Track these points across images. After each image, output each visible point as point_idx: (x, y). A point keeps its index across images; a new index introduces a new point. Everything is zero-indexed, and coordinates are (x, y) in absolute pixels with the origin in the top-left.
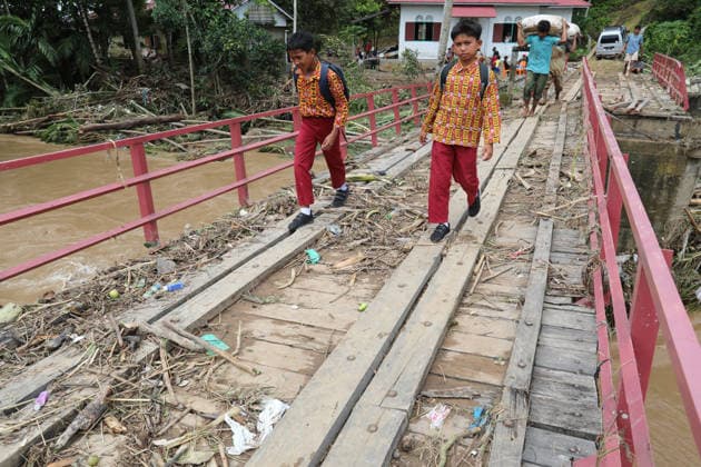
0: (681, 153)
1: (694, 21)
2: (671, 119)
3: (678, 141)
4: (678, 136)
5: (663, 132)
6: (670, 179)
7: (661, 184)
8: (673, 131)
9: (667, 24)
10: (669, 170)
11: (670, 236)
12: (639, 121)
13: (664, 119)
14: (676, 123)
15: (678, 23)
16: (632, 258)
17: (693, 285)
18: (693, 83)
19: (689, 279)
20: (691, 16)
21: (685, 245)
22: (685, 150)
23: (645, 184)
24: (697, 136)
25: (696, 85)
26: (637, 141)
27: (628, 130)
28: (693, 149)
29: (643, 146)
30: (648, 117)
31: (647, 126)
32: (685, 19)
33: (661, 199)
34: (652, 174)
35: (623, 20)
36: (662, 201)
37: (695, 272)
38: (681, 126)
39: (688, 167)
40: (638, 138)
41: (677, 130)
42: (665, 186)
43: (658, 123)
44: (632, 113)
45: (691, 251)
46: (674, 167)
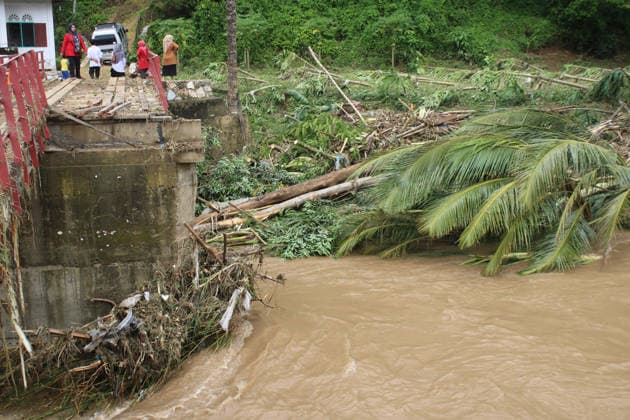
0: (168, 159)
1: (198, 19)
2: (151, 120)
3: (162, 146)
4: (163, 140)
5: (146, 135)
6: (164, 192)
7: (156, 199)
8: (157, 135)
9: (170, 22)
10: (161, 181)
11: (179, 260)
12: (117, 127)
13: (142, 121)
14: (156, 125)
15: (180, 21)
16: (143, 298)
17: (216, 315)
18: (197, 87)
19: (210, 308)
20: (195, 13)
21: (197, 269)
22: (171, 154)
23: (139, 202)
24: (182, 138)
25: (201, 88)
26: (118, 150)
27: (107, 138)
28: (180, 153)
29: (126, 155)
30: (125, 121)
31: (126, 131)
32: (188, 17)
33: (162, 218)
34: (144, 189)
35: (121, 18)
36: (163, 220)
37: (215, 298)
38: (163, 129)
39: (181, 176)
40: (120, 146)
41: (160, 133)
42: (161, 202)
43: (137, 127)
44: (104, 116)
45: (206, 275)
46: (165, 176)
